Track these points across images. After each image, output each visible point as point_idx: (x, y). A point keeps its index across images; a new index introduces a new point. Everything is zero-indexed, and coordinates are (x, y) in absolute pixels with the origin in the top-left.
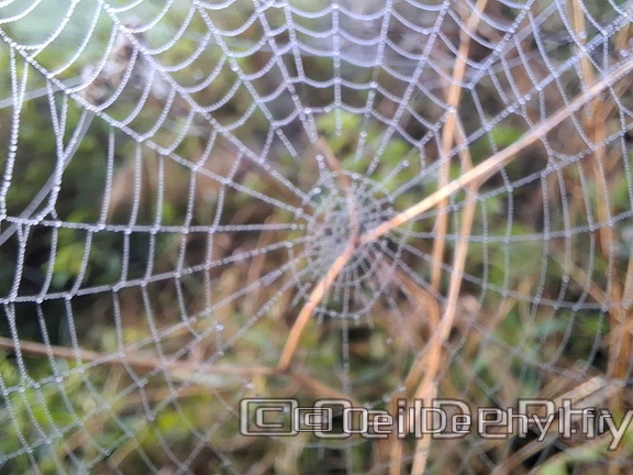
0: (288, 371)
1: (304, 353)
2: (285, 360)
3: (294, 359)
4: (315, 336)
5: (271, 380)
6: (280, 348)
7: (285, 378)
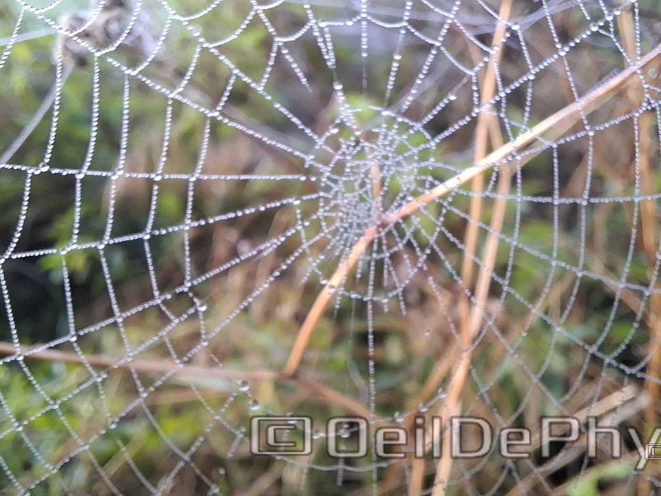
0: (295, 376)
1: (314, 356)
2: (293, 363)
3: (303, 362)
4: (327, 338)
5: (279, 386)
6: (289, 350)
7: (292, 383)
